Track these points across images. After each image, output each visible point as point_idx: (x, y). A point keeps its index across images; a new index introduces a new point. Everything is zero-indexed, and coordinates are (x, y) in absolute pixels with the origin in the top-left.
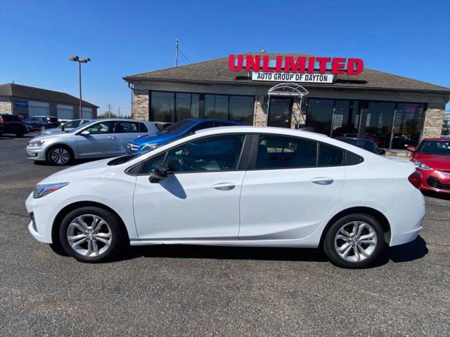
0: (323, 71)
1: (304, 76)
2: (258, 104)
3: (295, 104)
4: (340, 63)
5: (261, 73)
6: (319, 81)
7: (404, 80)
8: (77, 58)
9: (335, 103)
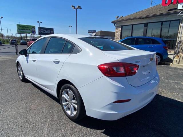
8: (118, 17)
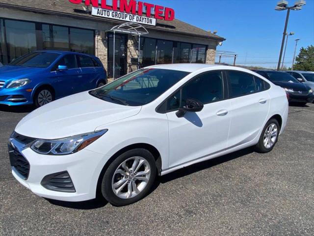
0: (148, 14)
1: (135, 17)
2: (98, 38)
3: (129, 41)
4: (160, 10)
5: (100, 9)
6: (146, 23)
7: (195, 28)
9: (157, 42)
